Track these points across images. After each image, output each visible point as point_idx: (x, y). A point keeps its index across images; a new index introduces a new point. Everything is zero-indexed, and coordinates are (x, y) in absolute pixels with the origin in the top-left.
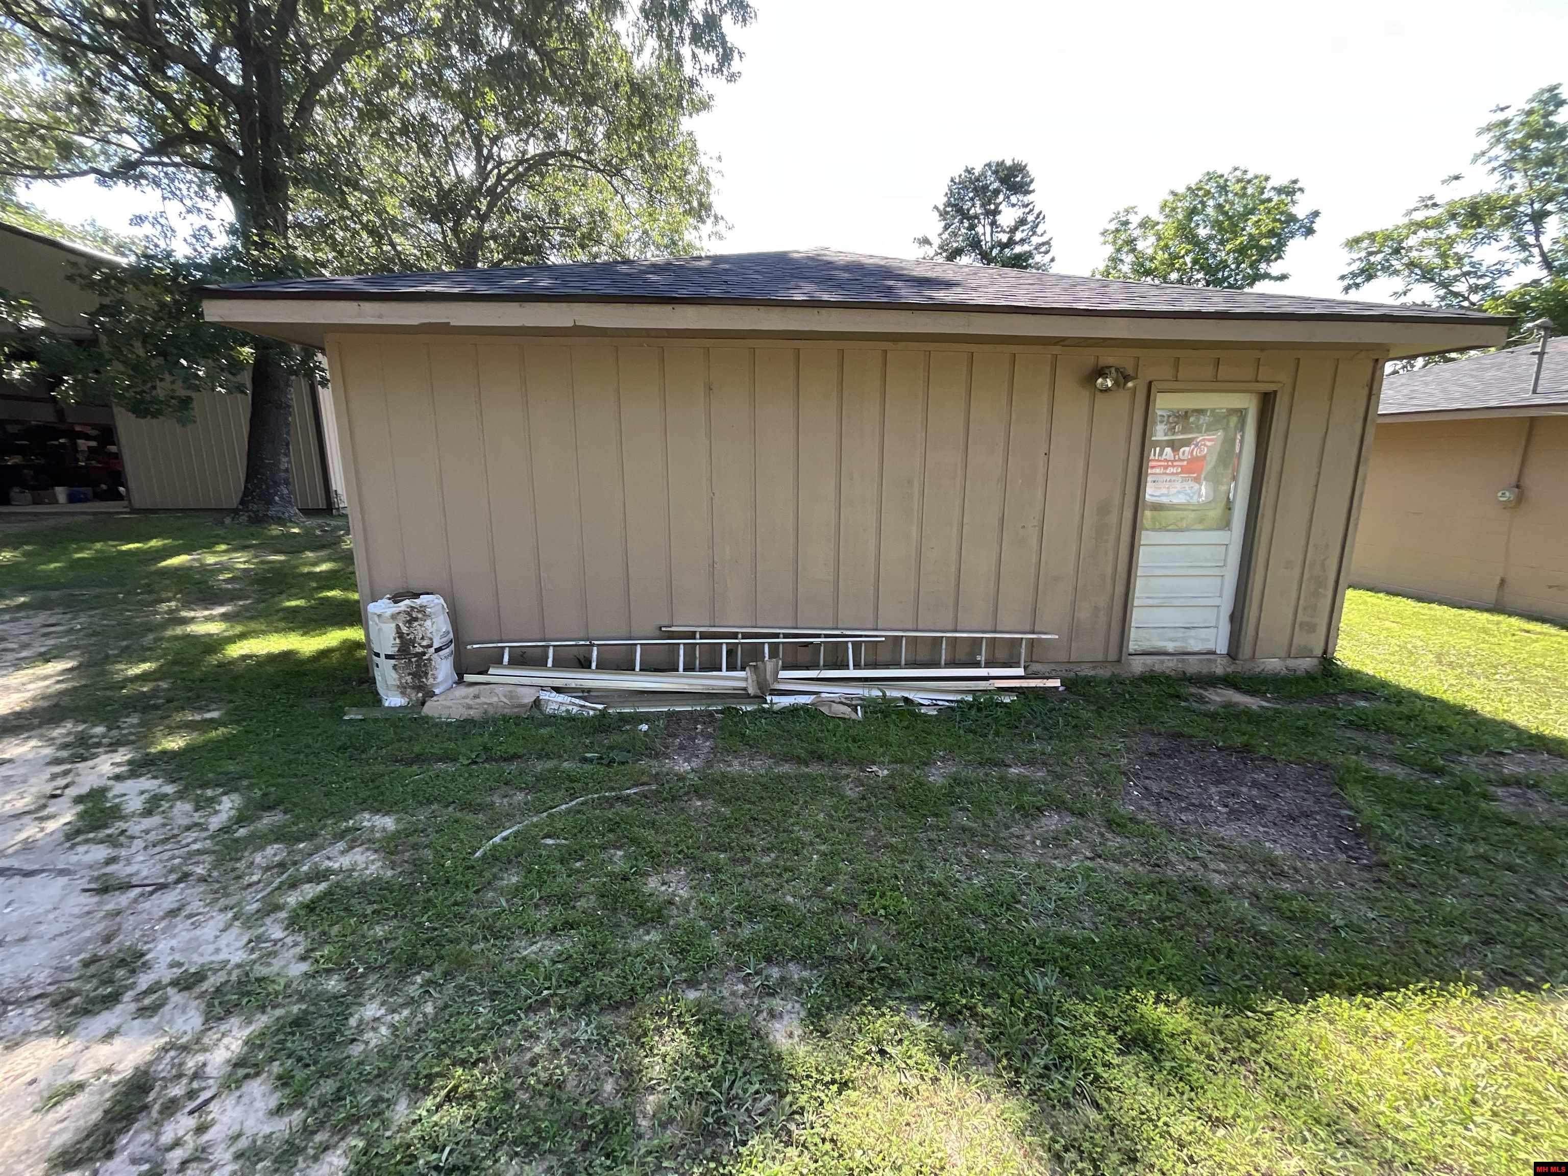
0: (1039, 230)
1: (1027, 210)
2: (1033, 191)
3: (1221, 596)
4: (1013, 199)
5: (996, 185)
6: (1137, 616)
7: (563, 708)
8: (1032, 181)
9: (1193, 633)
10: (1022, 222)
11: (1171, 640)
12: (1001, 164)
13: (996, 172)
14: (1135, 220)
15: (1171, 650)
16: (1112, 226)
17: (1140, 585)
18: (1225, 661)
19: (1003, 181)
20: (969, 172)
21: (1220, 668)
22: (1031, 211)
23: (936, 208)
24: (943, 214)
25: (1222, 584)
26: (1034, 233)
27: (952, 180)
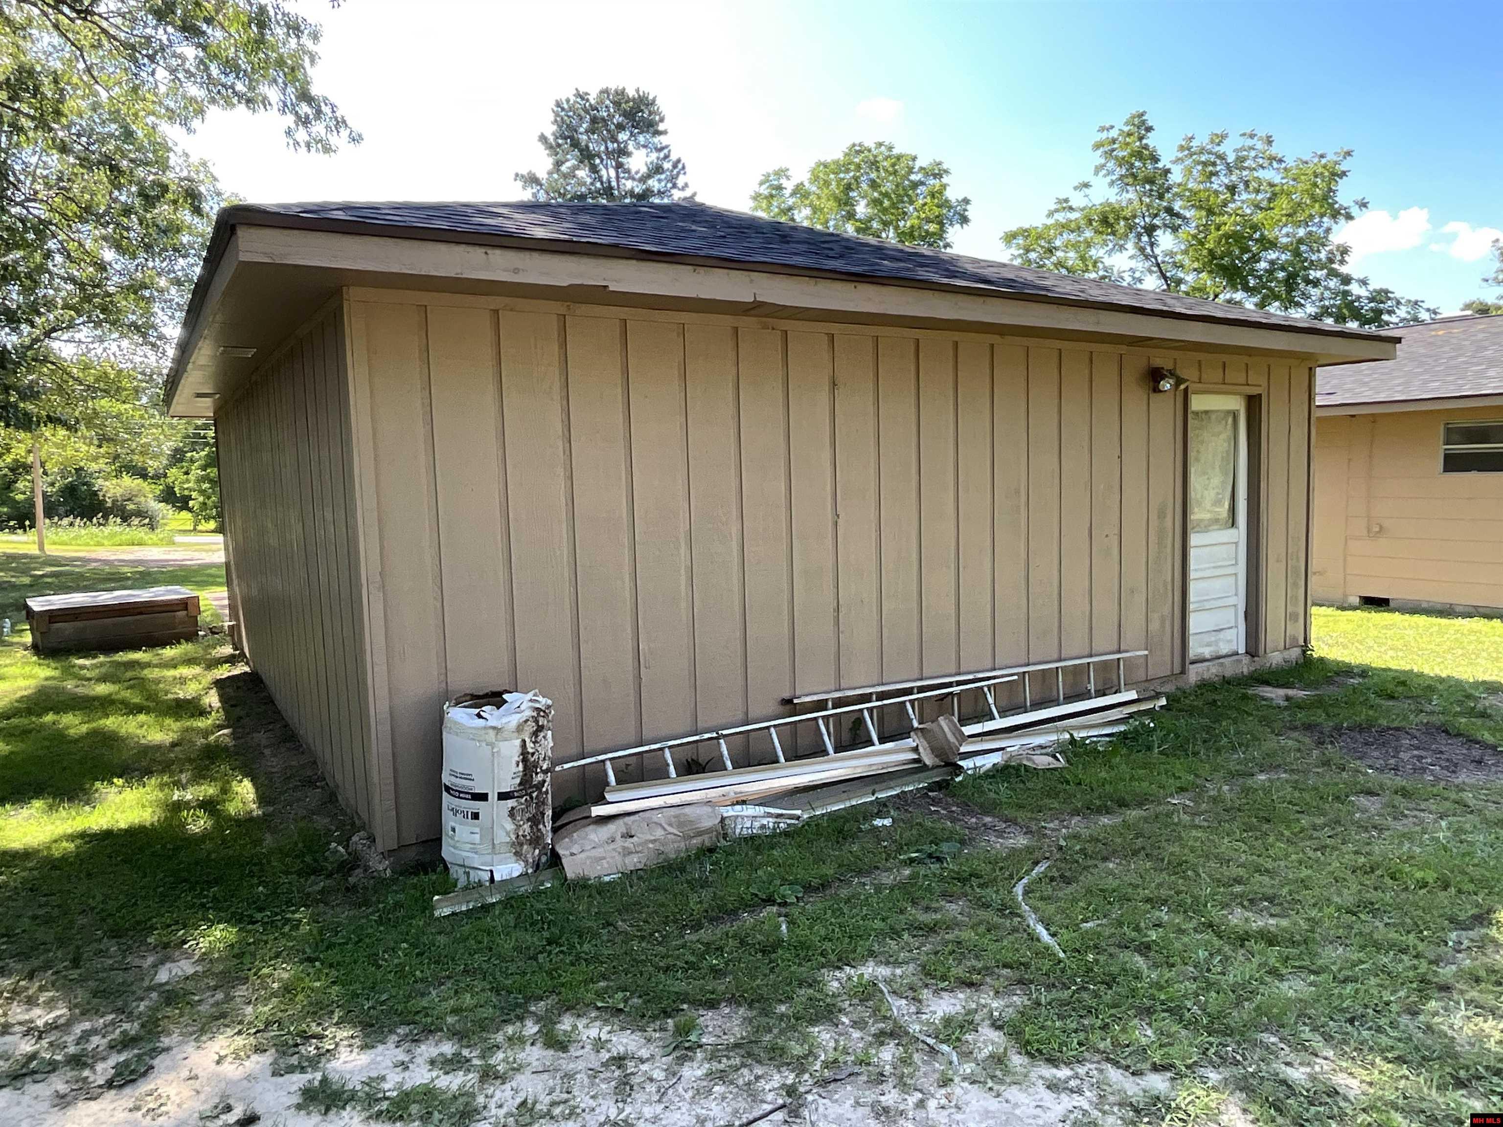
0: (680, 182)
1: (662, 155)
2: (665, 133)
3: (1236, 595)
4: (641, 139)
5: (618, 119)
6: (1195, 623)
7: (757, 824)
8: (662, 120)
9: (1221, 635)
10: (657, 170)
11: (1208, 645)
12: (622, 93)
13: (617, 104)
14: (789, 186)
15: (1208, 656)
16: (764, 190)
17: (1194, 588)
18: (1246, 660)
19: (627, 115)
20: (582, 99)
21: (1245, 667)
22: (666, 157)
23: (543, 138)
24: (553, 149)
25: (1236, 581)
26: (674, 186)
27: (558, 105)
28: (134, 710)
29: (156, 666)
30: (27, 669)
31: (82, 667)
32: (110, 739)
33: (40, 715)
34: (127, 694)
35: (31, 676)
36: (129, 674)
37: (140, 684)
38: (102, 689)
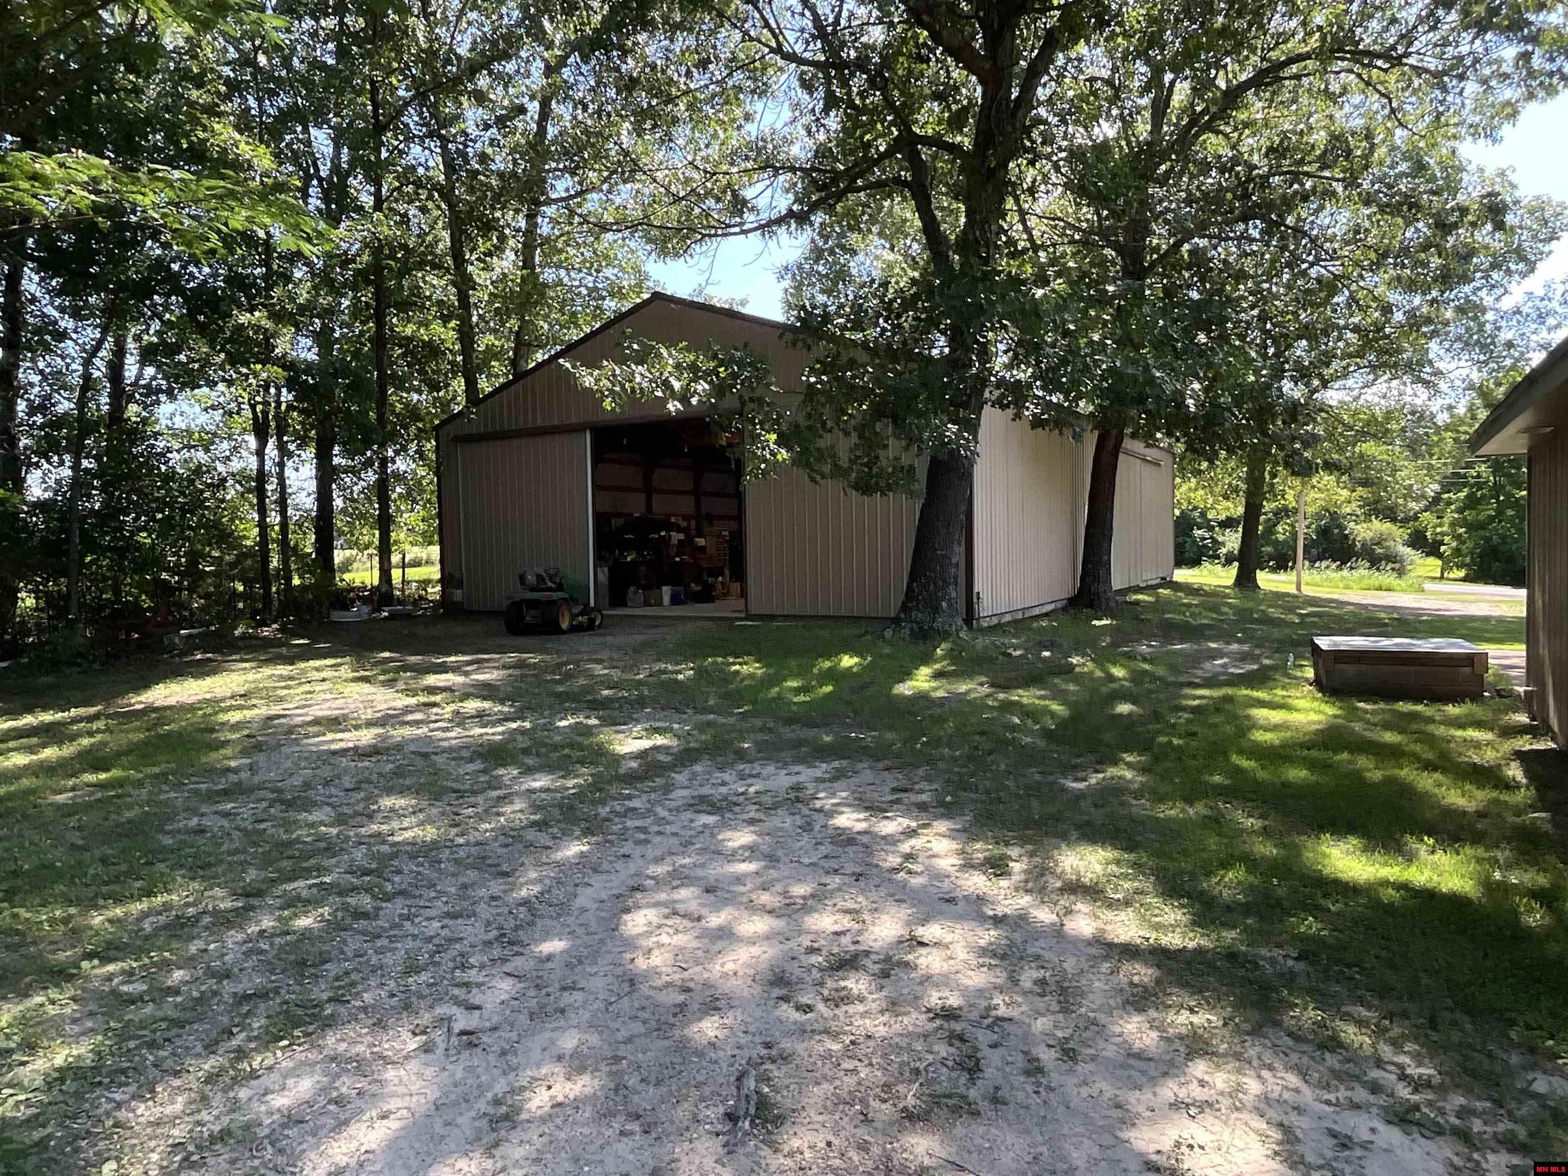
28: (1429, 766)
29: (1441, 723)
30: (1316, 704)
31: (1366, 711)
32: (1406, 791)
33: (1336, 752)
34: (1418, 748)
35: (1320, 712)
36: (1414, 726)
37: (1431, 740)
38: (1390, 737)
